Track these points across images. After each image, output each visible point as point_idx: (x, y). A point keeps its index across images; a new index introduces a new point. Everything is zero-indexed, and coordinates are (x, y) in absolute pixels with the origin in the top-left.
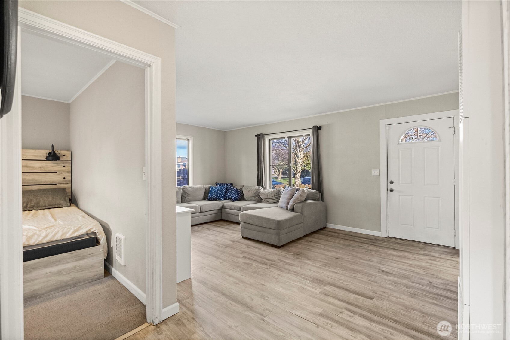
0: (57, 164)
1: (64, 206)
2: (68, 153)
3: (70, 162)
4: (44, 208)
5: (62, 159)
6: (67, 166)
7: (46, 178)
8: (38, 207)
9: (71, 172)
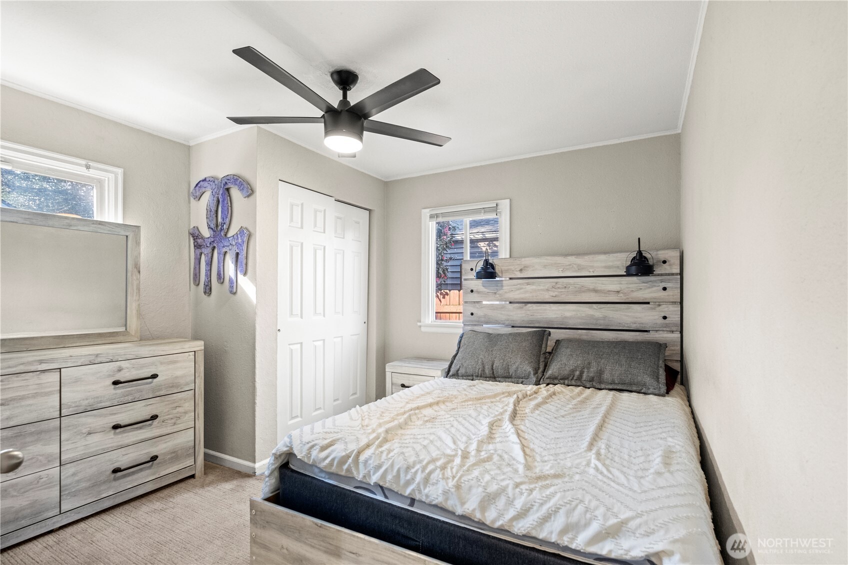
0: (650, 283)
1: (651, 390)
2: (672, 255)
3: (679, 277)
4: (611, 387)
5: (657, 271)
6: (672, 288)
7: (628, 316)
8: (600, 383)
9: (681, 303)
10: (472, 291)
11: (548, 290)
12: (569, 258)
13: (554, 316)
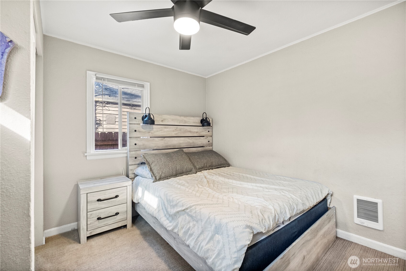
0: (205, 129)
3: (212, 127)
9: (212, 136)
10: (135, 131)
11: (174, 131)
12: (182, 117)
13: (176, 143)
